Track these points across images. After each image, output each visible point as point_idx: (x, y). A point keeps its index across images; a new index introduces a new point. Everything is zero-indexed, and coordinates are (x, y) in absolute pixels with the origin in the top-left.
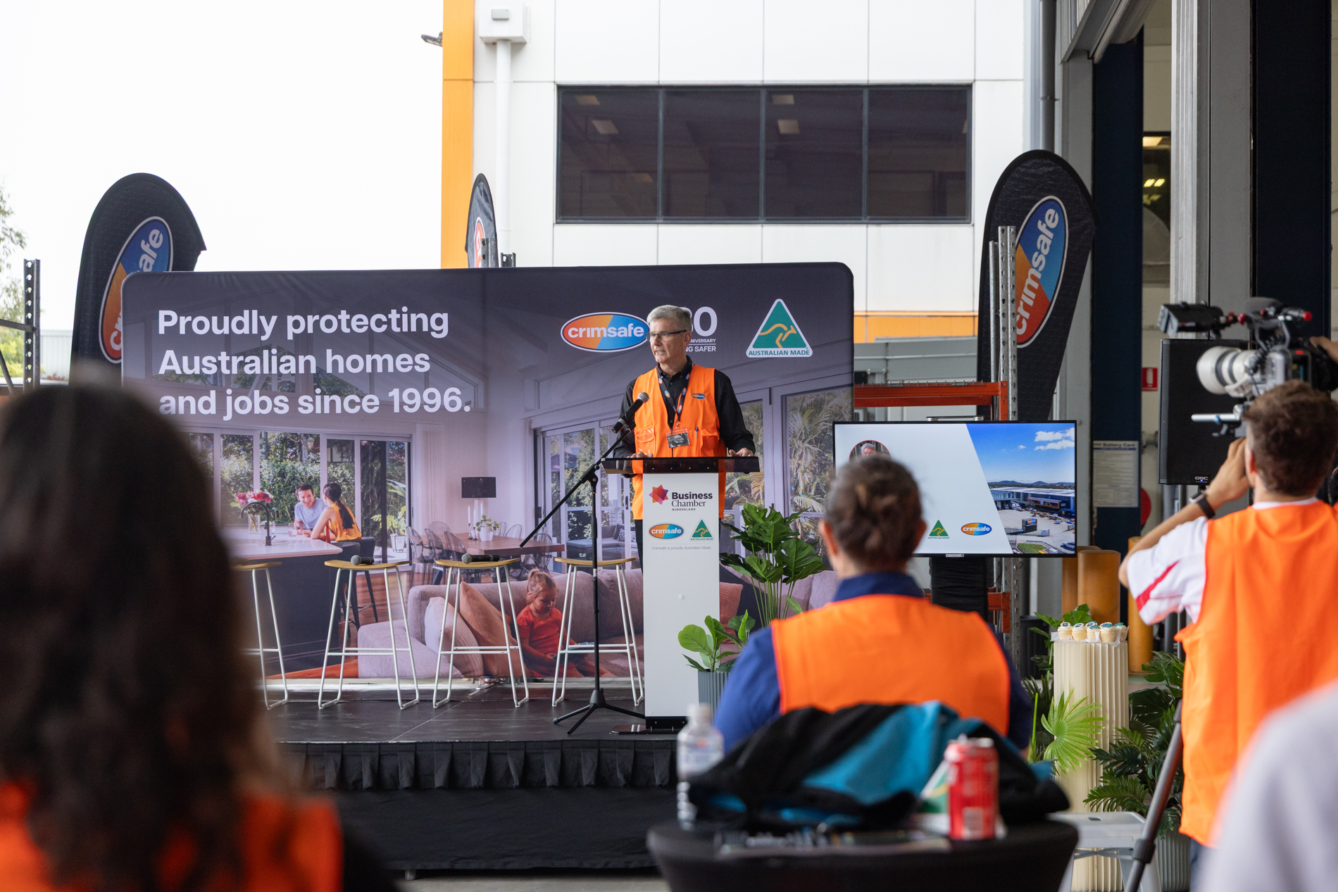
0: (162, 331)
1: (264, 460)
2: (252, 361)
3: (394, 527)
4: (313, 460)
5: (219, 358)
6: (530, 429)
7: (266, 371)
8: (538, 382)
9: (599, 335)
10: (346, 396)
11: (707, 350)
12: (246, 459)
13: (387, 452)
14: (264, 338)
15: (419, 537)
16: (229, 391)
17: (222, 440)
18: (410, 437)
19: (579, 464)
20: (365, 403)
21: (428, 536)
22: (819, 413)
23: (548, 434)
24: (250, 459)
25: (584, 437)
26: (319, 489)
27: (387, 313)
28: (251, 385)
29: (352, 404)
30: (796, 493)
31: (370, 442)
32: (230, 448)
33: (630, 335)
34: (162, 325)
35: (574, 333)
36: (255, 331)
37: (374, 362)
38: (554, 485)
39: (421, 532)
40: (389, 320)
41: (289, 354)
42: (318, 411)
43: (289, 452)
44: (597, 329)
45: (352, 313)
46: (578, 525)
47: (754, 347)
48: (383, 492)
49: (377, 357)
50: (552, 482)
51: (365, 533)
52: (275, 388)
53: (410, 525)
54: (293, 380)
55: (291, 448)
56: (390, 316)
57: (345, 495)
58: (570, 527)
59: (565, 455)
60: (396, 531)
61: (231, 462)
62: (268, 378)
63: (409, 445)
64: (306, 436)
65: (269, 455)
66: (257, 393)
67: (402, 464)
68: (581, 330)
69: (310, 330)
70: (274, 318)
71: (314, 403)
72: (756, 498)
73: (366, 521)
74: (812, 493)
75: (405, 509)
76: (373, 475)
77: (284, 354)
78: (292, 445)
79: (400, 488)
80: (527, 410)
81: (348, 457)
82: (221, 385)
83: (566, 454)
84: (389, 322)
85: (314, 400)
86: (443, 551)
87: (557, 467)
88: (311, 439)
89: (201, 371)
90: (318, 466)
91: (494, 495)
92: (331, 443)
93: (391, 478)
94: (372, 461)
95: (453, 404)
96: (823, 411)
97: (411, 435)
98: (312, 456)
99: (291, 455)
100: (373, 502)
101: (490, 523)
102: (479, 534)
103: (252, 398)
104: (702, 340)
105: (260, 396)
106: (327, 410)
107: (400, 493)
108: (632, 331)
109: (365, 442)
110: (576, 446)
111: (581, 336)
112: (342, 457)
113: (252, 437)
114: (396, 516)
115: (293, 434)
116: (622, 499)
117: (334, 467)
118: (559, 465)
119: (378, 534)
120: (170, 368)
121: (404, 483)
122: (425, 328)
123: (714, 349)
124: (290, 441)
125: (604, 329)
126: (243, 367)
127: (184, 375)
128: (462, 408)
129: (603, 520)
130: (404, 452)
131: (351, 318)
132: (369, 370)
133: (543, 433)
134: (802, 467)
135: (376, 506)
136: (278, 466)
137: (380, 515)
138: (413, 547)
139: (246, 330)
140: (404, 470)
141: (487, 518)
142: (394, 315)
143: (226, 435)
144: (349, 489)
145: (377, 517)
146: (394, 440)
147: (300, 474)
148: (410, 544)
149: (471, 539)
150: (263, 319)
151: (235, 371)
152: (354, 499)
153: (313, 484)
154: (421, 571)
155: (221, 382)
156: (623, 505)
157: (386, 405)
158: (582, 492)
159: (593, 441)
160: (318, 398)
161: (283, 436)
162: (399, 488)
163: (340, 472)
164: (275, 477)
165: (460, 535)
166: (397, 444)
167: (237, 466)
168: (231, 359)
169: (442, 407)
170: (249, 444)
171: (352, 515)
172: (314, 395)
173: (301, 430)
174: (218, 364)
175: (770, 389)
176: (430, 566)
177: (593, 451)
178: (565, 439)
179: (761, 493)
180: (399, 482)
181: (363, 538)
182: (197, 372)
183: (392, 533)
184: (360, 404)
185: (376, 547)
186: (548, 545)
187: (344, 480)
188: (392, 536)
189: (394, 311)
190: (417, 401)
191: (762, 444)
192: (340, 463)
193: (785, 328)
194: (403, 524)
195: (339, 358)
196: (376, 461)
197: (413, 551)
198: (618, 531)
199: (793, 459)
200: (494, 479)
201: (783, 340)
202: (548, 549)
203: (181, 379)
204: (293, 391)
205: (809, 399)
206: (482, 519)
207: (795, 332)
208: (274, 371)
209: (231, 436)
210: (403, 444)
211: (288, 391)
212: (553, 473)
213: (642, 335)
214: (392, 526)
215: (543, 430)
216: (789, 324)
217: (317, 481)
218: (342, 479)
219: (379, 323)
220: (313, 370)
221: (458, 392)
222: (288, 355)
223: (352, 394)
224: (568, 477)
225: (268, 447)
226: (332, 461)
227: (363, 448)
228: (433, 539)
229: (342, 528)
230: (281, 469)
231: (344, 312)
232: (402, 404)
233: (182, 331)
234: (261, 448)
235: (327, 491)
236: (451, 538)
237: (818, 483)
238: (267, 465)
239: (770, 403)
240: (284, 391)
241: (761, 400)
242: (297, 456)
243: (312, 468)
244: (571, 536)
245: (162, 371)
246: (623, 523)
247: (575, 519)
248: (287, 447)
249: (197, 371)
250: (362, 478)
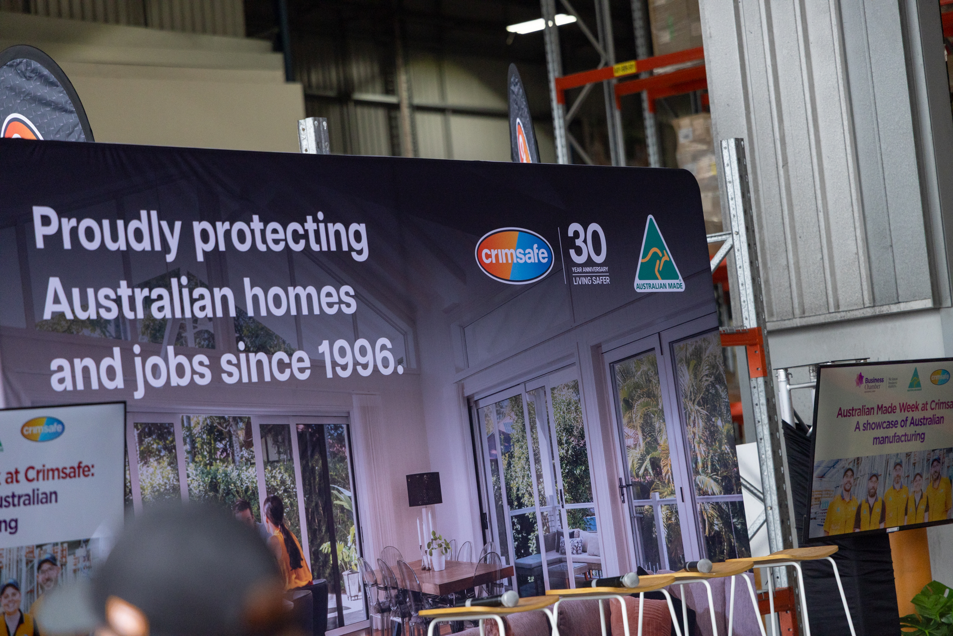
0: (40, 244)
1: (191, 464)
2: (160, 297)
3: (346, 560)
4: (248, 460)
5: (120, 292)
6: (464, 397)
7: (178, 315)
8: (463, 328)
9: (510, 261)
10: (273, 354)
11: (602, 282)
12: (169, 464)
13: (326, 441)
14: (170, 258)
15: (372, 572)
16: (137, 349)
17: (136, 432)
18: (348, 417)
19: (513, 445)
20: (295, 365)
21: (382, 570)
22: (700, 365)
23: (481, 404)
24: (173, 463)
25: (513, 407)
26: (259, 509)
27: (302, 222)
28: (163, 337)
29: (282, 366)
30: (697, 473)
31: (307, 426)
32: (148, 447)
33: (537, 261)
34: (40, 231)
35: (488, 256)
36: (158, 247)
37: (297, 297)
38: (495, 478)
39: (374, 566)
40: (306, 231)
41: (203, 285)
42: (245, 379)
43: (218, 449)
44: (507, 251)
45: (265, 221)
46: (522, 535)
47: (640, 278)
48: (328, 505)
49: (299, 289)
50: (493, 476)
51: (315, 574)
52: (191, 343)
53: (362, 555)
54: (210, 327)
55: (220, 441)
56: (307, 226)
57: (288, 513)
58: (516, 539)
59: (500, 435)
60: (348, 566)
61: (151, 470)
62: (180, 324)
63: (348, 426)
64: (234, 418)
65: (195, 455)
66: (171, 349)
67: (343, 459)
68: (494, 253)
69: (222, 248)
70: (178, 225)
71: (238, 366)
72: (666, 481)
73: (315, 554)
74: (709, 471)
75: (353, 530)
76: (315, 479)
77: (196, 286)
78: (220, 436)
79: (345, 496)
80: (458, 370)
81: (285, 453)
82: (126, 339)
83: (500, 431)
84: (306, 236)
85: (238, 360)
86: (399, 590)
87: (494, 452)
88: (241, 425)
89: (98, 313)
90: (254, 469)
91: (440, 501)
92: (266, 430)
93: (335, 482)
94: (312, 456)
95: (386, 364)
96: (703, 362)
97: (349, 413)
98: (245, 453)
99: (221, 454)
100: (319, 521)
101: (440, 542)
102: (431, 561)
103: (166, 360)
104: (597, 269)
105: (176, 355)
106: (255, 379)
107: (346, 506)
108: (538, 254)
109: (301, 427)
110: (508, 420)
111: (494, 261)
112: (279, 453)
113: (172, 425)
114: (346, 543)
115: (220, 418)
116: (557, 493)
117: (271, 470)
118: (496, 449)
119: (330, 574)
120: (58, 308)
121: (348, 489)
122: (345, 248)
123: (607, 280)
124: (218, 431)
125: (512, 251)
126: (150, 308)
127: (76, 320)
128: (396, 368)
129: (543, 526)
130: (344, 439)
131: (265, 226)
132: (294, 312)
133: (476, 402)
134: (697, 437)
135: (324, 529)
136: (209, 473)
137: (329, 543)
138: (367, 589)
139: (146, 245)
140: (347, 469)
141: (437, 536)
142: (310, 225)
143: (141, 424)
144: (291, 504)
145: (326, 547)
146: (332, 422)
147: (235, 483)
148: (365, 585)
149: (424, 569)
150: (164, 224)
151: (140, 315)
152: (299, 520)
153: (251, 499)
154: (380, 628)
155: (125, 332)
156: (559, 503)
157: (318, 365)
158: (521, 487)
159: (522, 413)
160: (243, 356)
161: (208, 421)
162: (343, 497)
163: (279, 476)
164: (206, 492)
165: (412, 564)
166: (336, 427)
167: (160, 476)
168: (133, 292)
169: (375, 366)
170: (170, 438)
171: (298, 545)
172: (237, 352)
173: (229, 411)
174: (118, 301)
175: (659, 333)
176: (387, 617)
177: (524, 425)
178: (497, 411)
179: (670, 473)
180: (344, 487)
181: (314, 583)
182: (94, 316)
183: (344, 571)
184: (289, 365)
185: (329, 595)
186: (498, 569)
187: (285, 491)
188: (345, 573)
189: (309, 218)
190: (349, 359)
191: (663, 408)
192: (278, 462)
193: (661, 255)
194: (355, 555)
195: (258, 291)
196: (316, 457)
197: (368, 597)
198: (559, 539)
199: (689, 427)
200: (437, 474)
201: (661, 269)
202: (498, 575)
203: (74, 328)
204: (213, 347)
205: (691, 345)
206: (432, 537)
207: (668, 260)
208: (188, 315)
209: (147, 424)
210: (342, 428)
211: (208, 346)
212: (491, 461)
213: (545, 261)
214: (343, 559)
215: (476, 398)
216: (662, 249)
217: (255, 493)
218: (283, 488)
219: (296, 237)
220: (233, 313)
221: (389, 345)
222: (201, 286)
223: (279, 350)
224: (506, 466)
225: (193, 442)
226: (268, 461)
227: (301, 435)
228: (387, 574)
229: (290, 568)
230: (212, 478)
231: (256, 218)
232: (334, 364)
233: (67, 245)
234: (185, 444)
235: (267, 510)
236: (404, 570)
237: (712, 457)
238: (194, 472)
239: (662, 354)
240: (203, 346)
241: (653, 349)
242: (228, 455)
243: (247, 473)
244: (519, 555)
245: (47, 316)
246: (562, 528)
247: (518, 527)
248: (215, 440)
249: (92, 313)
250: (304, 485)
